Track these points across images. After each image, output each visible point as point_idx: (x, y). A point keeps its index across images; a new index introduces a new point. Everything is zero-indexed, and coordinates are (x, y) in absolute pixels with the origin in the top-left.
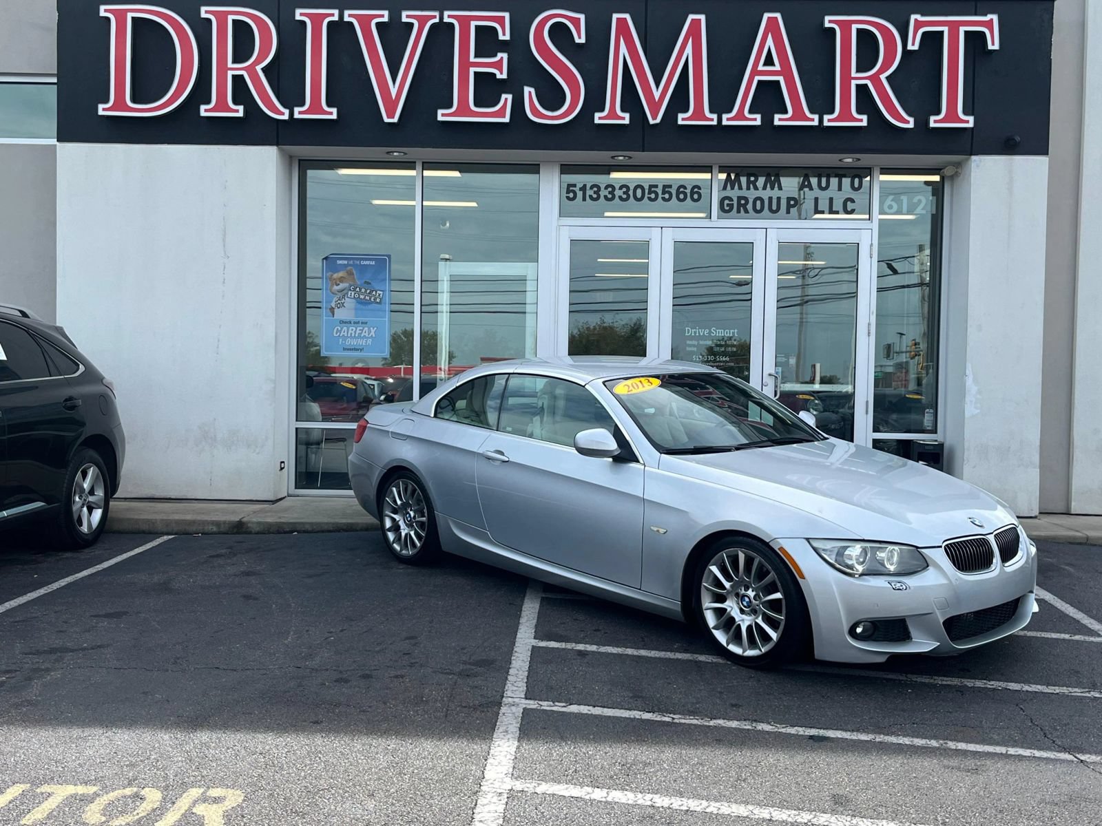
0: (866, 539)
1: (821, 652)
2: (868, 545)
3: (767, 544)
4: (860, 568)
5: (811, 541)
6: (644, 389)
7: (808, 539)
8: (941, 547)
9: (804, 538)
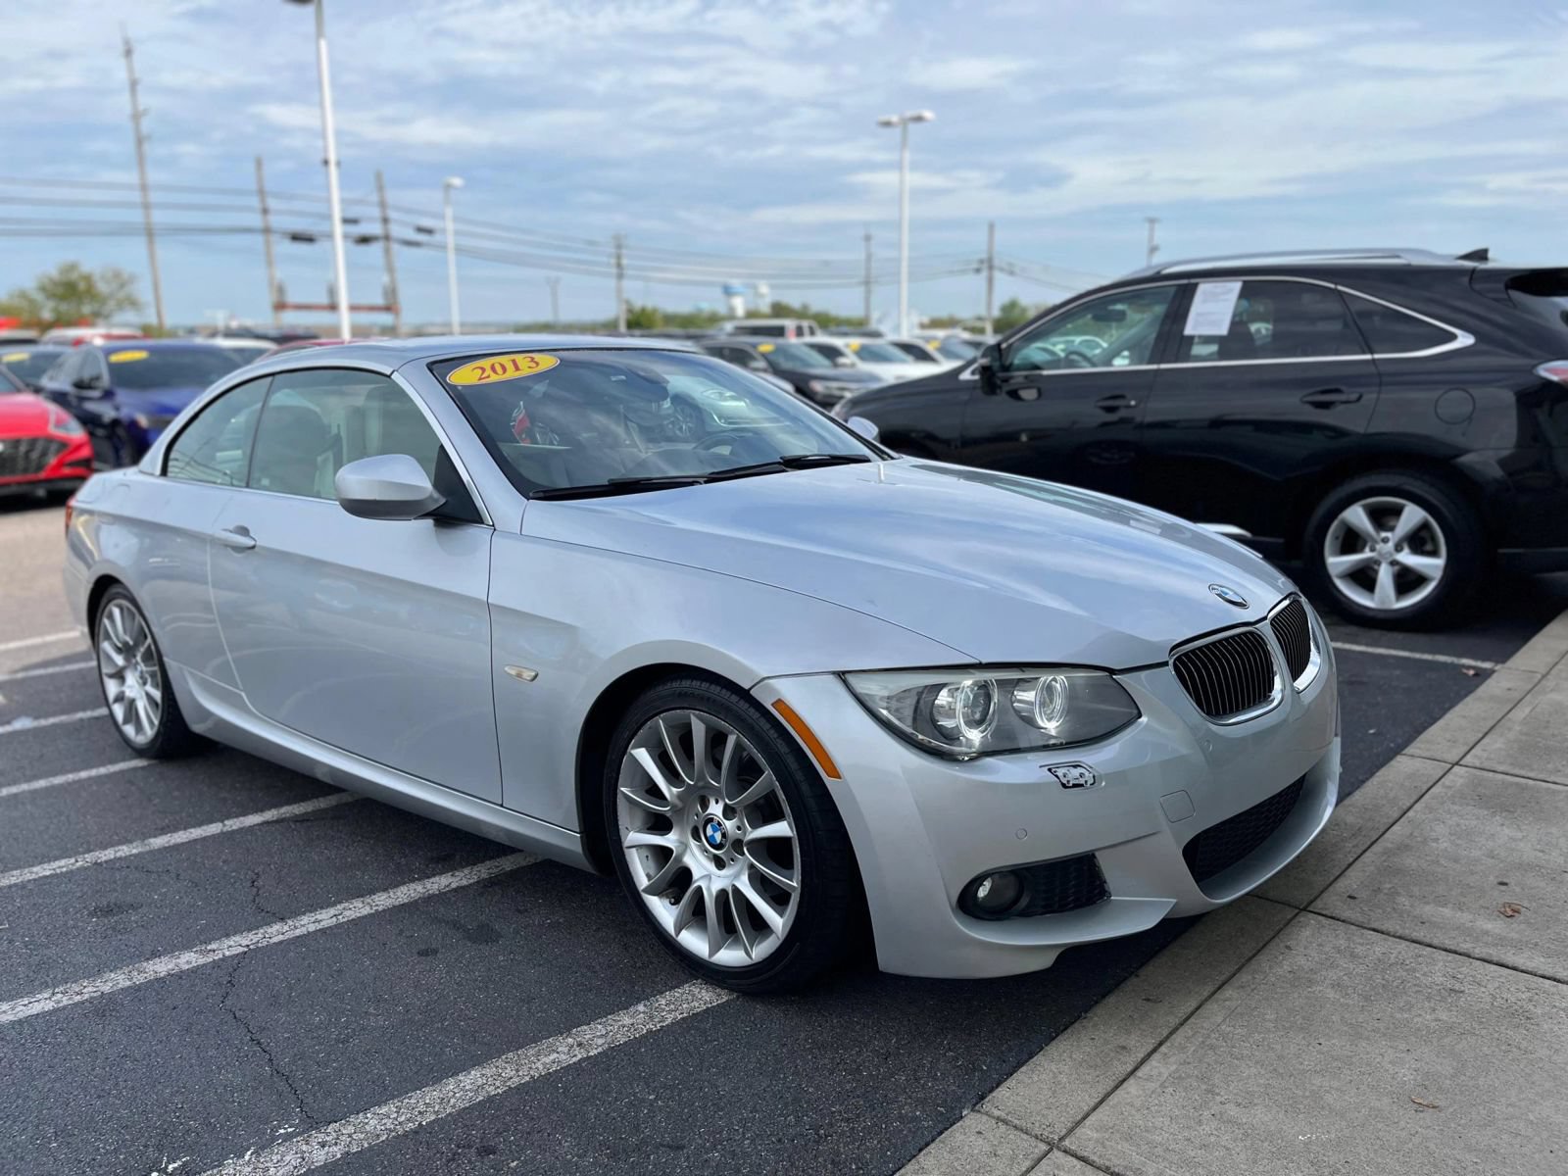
0: (984, 661)
1: (890, 956)
2: (992, 676)
3: (744, 694)
4: (975, 736)
5: (850, 678)
6: (518, 375)
7: (841, 675)
8: (1165, 664)
9: (834, 673)
